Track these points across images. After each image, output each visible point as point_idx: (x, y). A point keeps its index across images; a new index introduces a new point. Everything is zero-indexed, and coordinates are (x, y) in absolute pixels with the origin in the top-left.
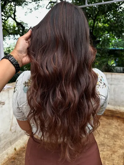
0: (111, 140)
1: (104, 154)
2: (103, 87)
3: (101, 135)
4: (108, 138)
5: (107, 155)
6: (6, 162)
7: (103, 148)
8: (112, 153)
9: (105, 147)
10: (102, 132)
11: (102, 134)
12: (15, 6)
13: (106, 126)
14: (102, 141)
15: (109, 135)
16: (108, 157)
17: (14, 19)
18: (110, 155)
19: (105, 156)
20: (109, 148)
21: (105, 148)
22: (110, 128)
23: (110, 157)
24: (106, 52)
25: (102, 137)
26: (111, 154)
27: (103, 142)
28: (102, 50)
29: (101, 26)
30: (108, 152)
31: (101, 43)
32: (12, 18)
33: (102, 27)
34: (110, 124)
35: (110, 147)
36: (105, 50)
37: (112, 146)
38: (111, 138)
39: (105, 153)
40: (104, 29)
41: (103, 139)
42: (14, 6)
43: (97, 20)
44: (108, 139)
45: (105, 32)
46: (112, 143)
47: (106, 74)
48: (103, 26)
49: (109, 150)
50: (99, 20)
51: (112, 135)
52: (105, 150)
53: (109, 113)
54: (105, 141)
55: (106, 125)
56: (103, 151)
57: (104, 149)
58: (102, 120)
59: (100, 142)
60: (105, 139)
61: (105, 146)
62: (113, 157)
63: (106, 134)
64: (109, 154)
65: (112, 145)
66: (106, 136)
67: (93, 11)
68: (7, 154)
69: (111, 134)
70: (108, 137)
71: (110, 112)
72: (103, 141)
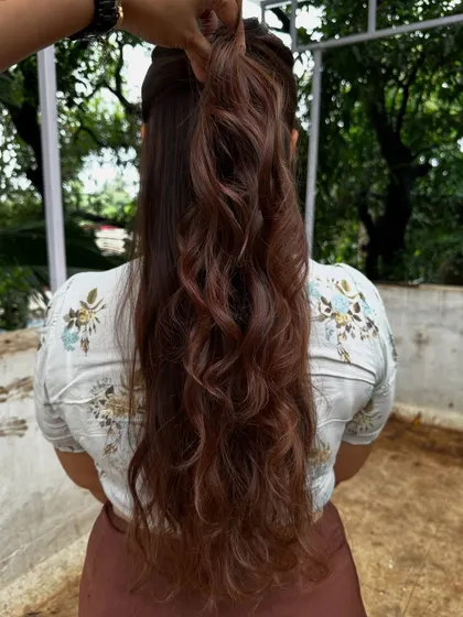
0: (449, 545)
1: (419, 596)
2: (364, 333)
3: (413, 524)
4: (439, 535)
5: (430, 602)
6: (60, 593)
7: (417, 571)
8: (448, 592)
9: (425, 571)
10: (419, 513)
11: (418, 519)
12: (121, 48)
13: (436, 491)
14: (413, 546)
15: (443, 526)
16: (433, 607)
17: (118, 93)
18: (442, 602)
19: (422, 604)
20: (439, 573)
21: (424, 575)
22: (451, 499)
23: (439, 609)
24: (450, 209)
25: (416, 532)
26: (447, 600)
27: (416, 551)
28: (434, 200)
29: (436, 112)
30: (433, 589)
31: (432, 176)
32: (111, 89)
33: (438, 115)
34: (450, 484)
35: (443, 570)
36: (445, 200)
37: (453, 569)
38: (450, 539)
39: (423, 592)
40: (445, 122)
41: (417, 539)
42: (116, 45)
43: (420, 89)
44: (439, 539)
45: (450, 132)
46: (453, 554)
47: (445, 292)
48: (441, 109)
49: (437, 581)
50: (426, 87)
51: (457, 524)
52: (422, 579)
53: (452, 444)
54: (427, 547)
55: (434, 487)
56: (417, 584)
57: (419, 576)
58: (422, 468)
59: (404, 549)
60: (425, 539)
61: (424, 566)
62: (452, 610)
63: (430, 520)
64: (436, 598)
65: (451, 565)
66: (433, 527)
67: (400, 55)
68: (64, 566)
69: (452, 522)
70: (438, 531)
71: (455, 437)
72: (419, 547)
